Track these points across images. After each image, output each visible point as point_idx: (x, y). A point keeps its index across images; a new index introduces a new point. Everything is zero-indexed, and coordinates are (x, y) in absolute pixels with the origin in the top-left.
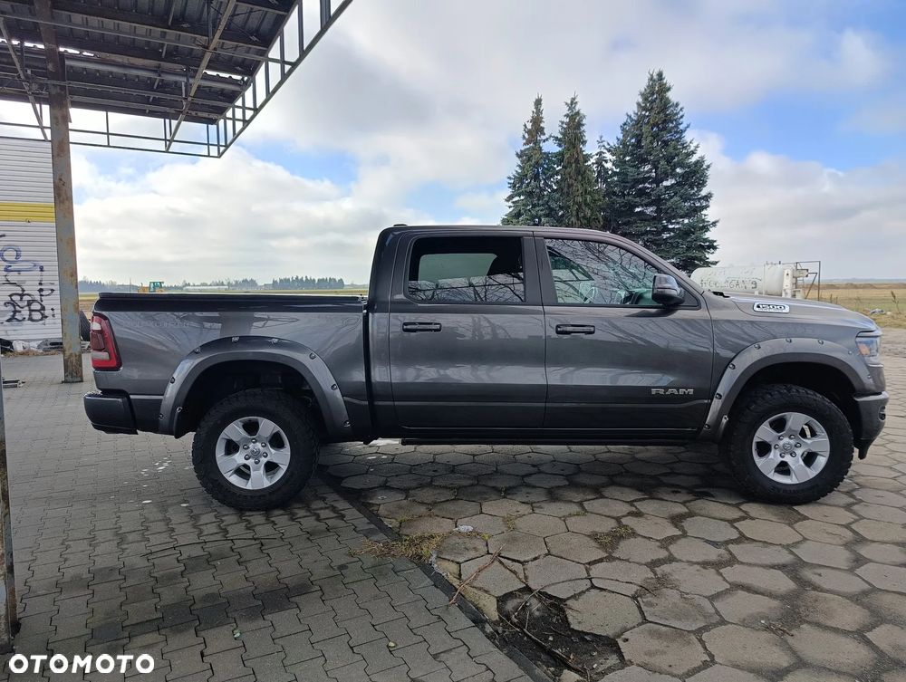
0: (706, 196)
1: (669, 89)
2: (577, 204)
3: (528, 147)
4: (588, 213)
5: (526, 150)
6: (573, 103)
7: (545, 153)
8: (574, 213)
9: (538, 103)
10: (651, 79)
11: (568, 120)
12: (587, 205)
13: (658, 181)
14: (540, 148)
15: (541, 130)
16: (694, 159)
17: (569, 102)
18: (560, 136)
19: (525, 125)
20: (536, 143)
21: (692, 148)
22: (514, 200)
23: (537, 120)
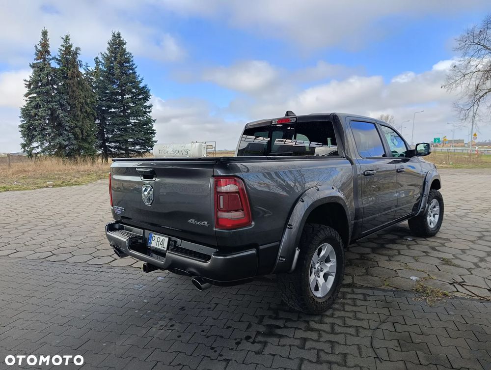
0: (149, 106)
1: (125, 44)
2: (80, 103)
3: (39, 61)
4: (89, 110)
5: (37, 63)
6: (67, 39)
7: (52, 68)
8: (79, 109)
9: (45, 34)
10: (114, 36)
11: (64, 49)
12: (87, 104)
13: (122, 95)
14: (49, 64)
15: (48, 52)
16: (141, 85)
17: (65, 38)
18: (59, 58)
19: (36, 47)
20: (45, 60)
21: (139, 79)
22: (31, 96)
23: (45, 45)
